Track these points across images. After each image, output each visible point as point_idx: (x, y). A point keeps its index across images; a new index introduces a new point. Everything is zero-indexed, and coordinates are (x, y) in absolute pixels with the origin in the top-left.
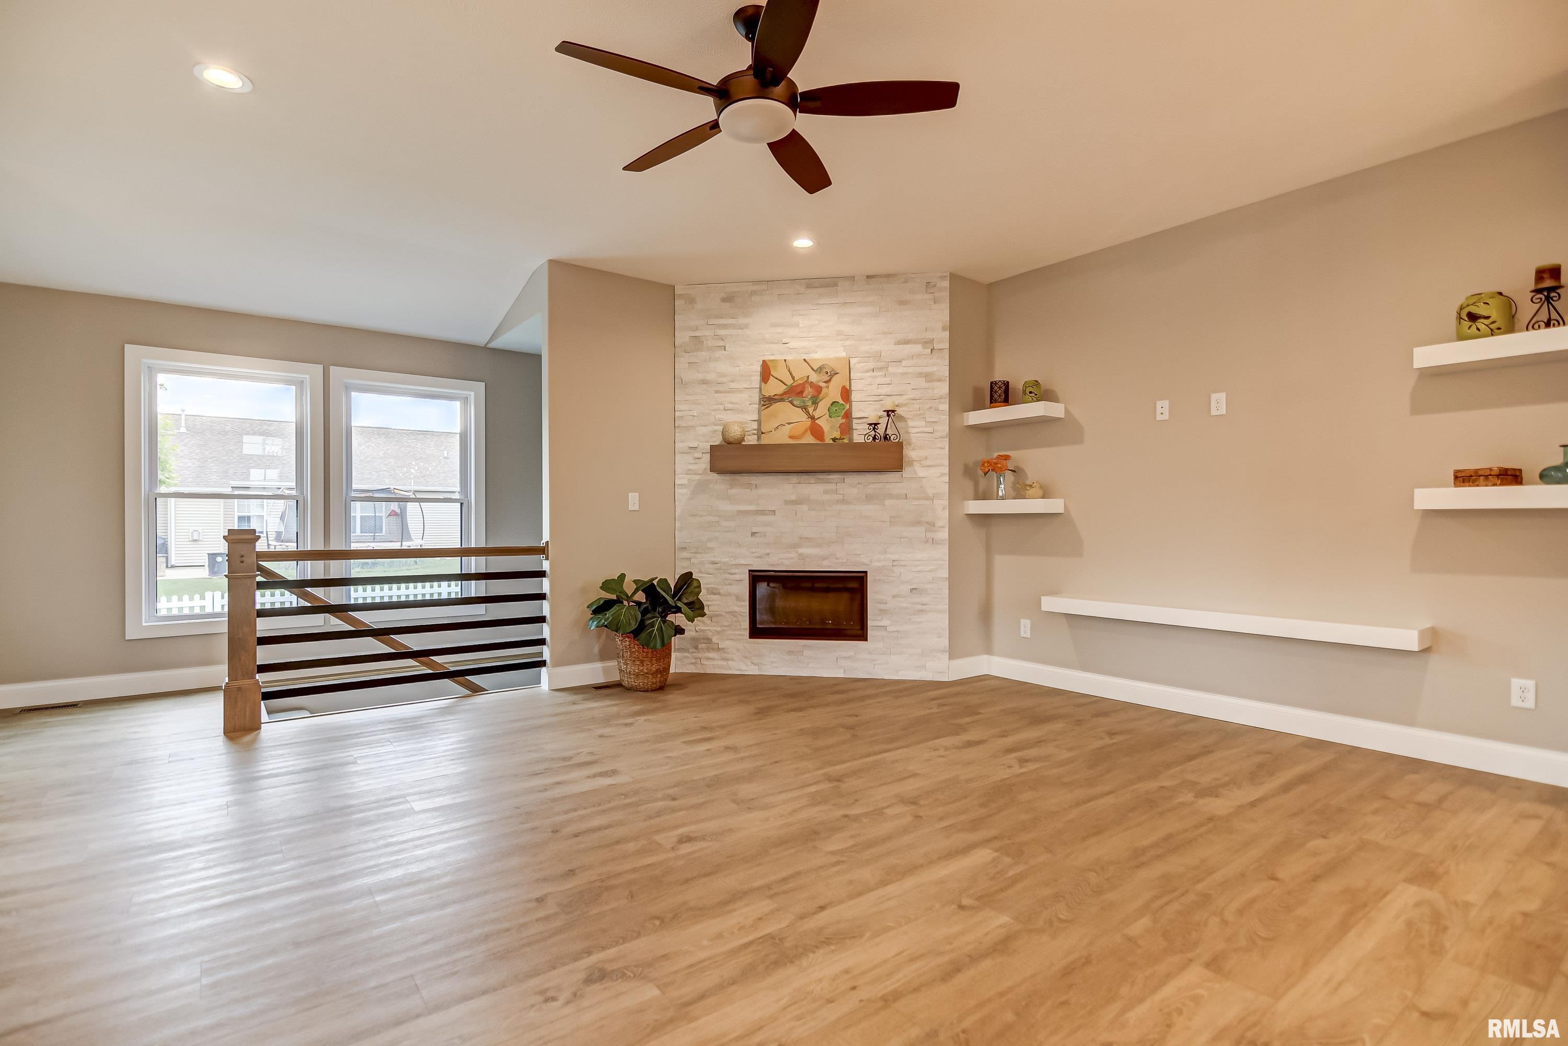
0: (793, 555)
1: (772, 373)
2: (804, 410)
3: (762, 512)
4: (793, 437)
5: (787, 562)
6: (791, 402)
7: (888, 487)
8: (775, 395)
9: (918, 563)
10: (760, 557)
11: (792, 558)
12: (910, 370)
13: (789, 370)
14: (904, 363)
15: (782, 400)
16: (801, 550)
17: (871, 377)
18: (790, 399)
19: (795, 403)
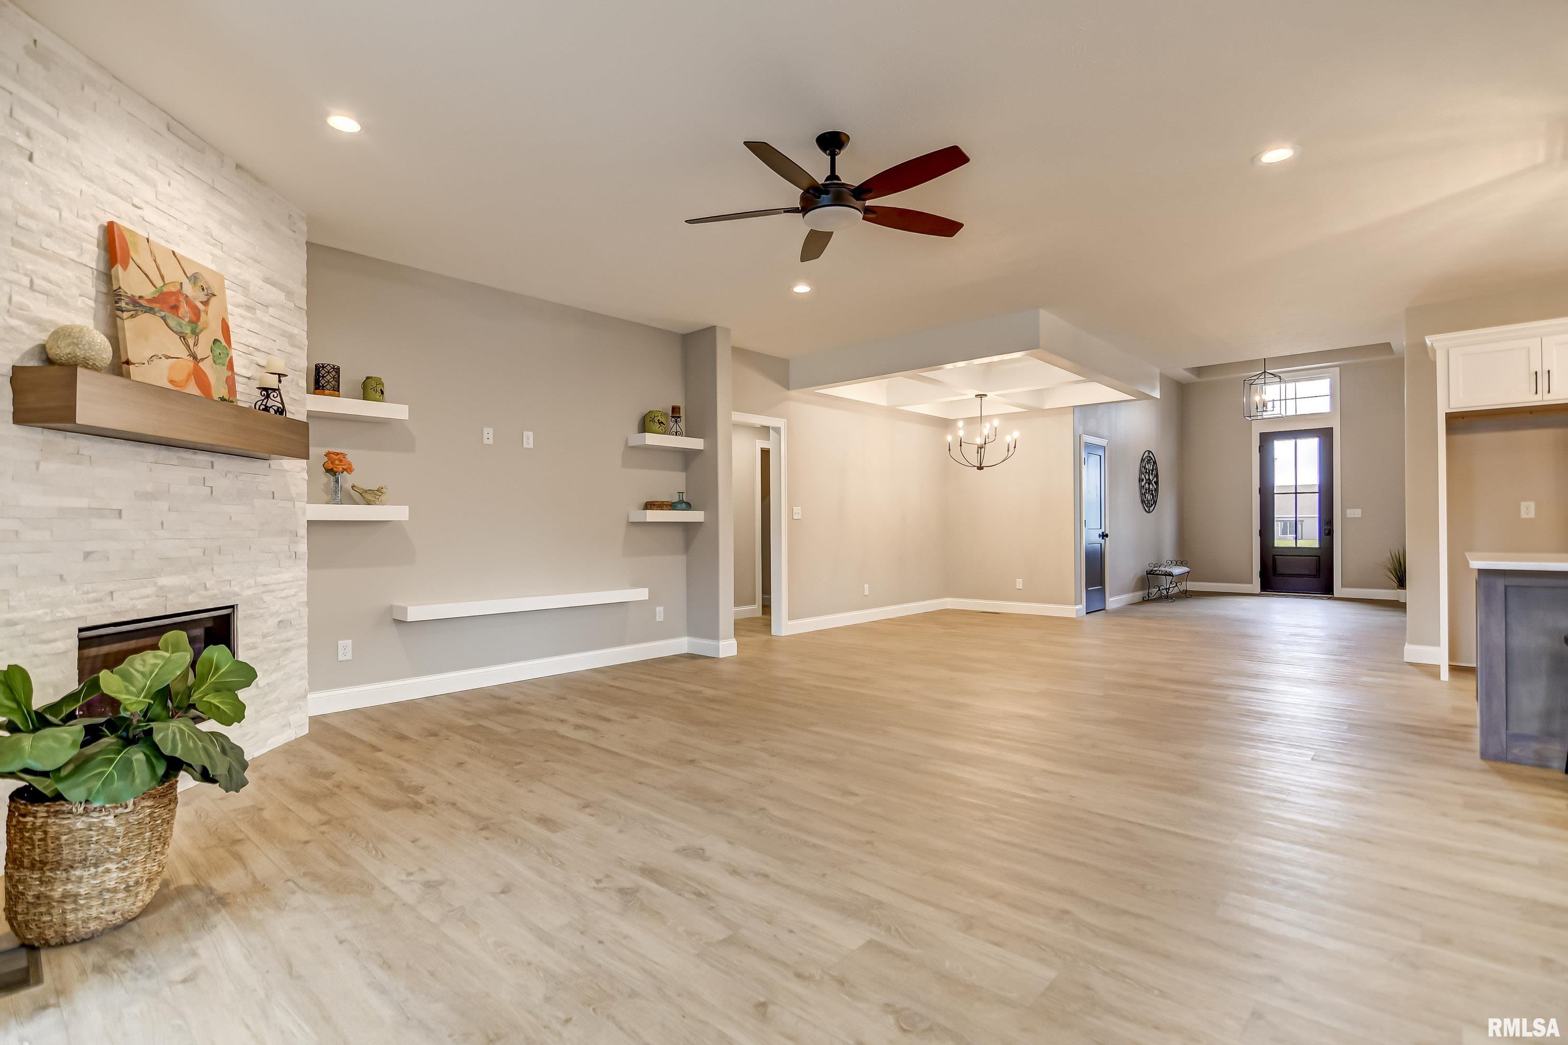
0: (149, 590)
1: (132, 254)
2: (182, 338)
3: (98, 513)
4: (174, 381)
5: (140, 605)
6: (164, 318)
7: (257, 480)
8: (140, 297)
9: (282, 586)
10: (97, 601)
11: (148, 596)
12: (276, 322)
13: (155, 261)
14: (271, 311)
15: (151, 310)
16: (164, 581)
17: (241, 316)
18: (163, 314)
19: (170, 321)
